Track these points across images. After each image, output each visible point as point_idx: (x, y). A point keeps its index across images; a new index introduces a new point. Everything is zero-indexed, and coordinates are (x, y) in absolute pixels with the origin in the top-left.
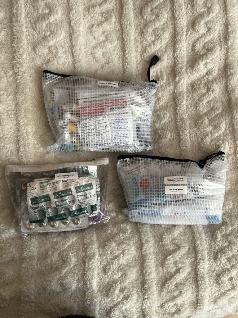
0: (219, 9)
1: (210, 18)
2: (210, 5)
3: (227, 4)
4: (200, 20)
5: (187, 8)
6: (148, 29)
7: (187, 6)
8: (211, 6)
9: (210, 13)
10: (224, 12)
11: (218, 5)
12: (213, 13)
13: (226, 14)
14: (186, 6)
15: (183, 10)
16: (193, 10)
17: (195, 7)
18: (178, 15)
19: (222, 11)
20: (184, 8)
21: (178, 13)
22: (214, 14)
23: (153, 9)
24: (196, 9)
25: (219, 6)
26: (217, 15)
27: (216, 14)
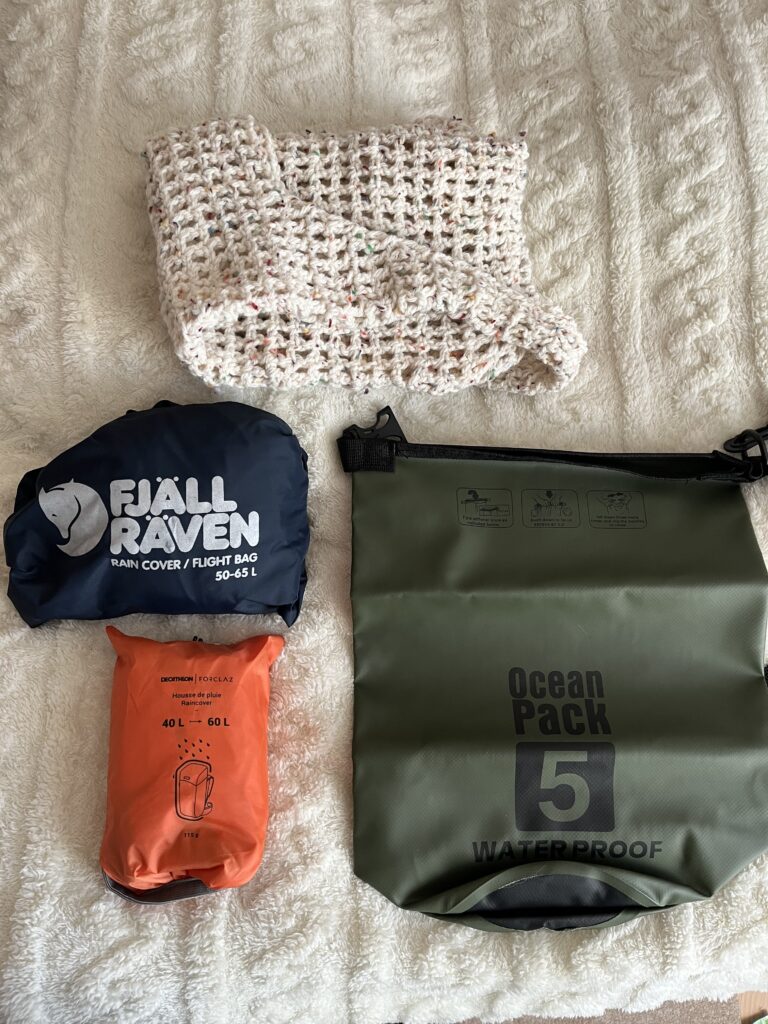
0: (727, 156)
1: (704, 177)
2: (701, 147)
3: (747, 144)
4: (677, 181)
5: (640, 155)
6: (540, 204)
7: (641, 150)
8: (704, 149)
9: (702, 164)
10: (739, 162)
11: (724, 147)
12: (710, 164)
13: (747, 167)
14: (637, 150)
15: (629, 159)
16: (656, 158)
17: (662, 150)
18: (616, 171)
19: (736, 160)
20: (631, 154)
21: (615, 167)
22: (714, 168)
23: (550, 158)
24: (665, 156)
25: (727, 148)
26: (723, 170)
27: (720, 168)
